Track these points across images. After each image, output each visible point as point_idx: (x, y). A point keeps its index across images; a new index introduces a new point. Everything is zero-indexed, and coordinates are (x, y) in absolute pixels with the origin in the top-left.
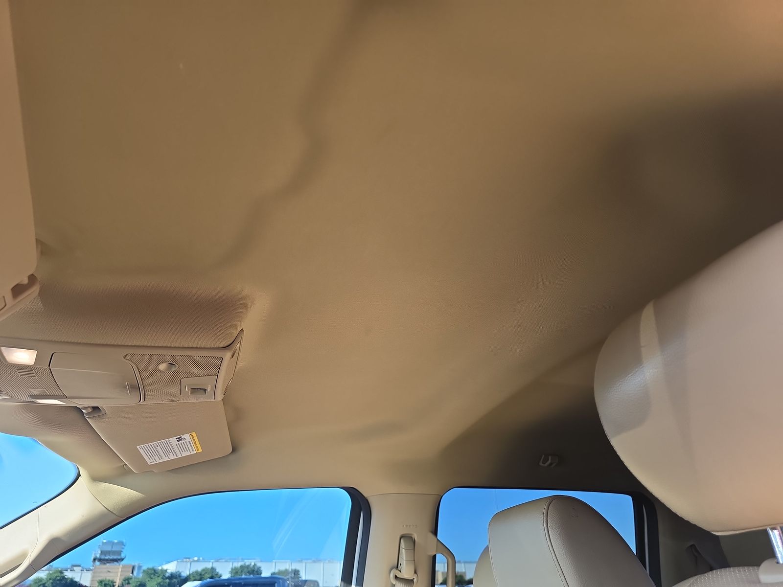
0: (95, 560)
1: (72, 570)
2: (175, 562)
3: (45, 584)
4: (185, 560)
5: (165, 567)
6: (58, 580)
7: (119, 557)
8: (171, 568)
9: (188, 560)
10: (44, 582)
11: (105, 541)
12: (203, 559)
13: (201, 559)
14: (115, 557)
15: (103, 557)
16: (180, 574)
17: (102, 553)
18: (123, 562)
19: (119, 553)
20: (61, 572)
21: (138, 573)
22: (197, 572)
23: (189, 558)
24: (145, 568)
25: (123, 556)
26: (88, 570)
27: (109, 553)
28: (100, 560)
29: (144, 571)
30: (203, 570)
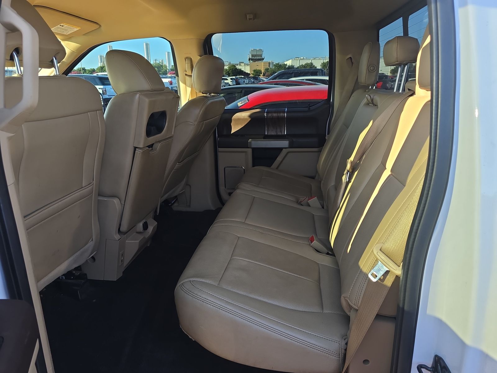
0: (249, 59)
1: (240, 65)
2: (291, 60)
3: (229, 71)
4: (296, 59)
5: (285, 63)
6: (234, 70)
7: (261, 58)
8: (289, 63)
9: (298, 59)
10: (228, 71)
11: (252, 49)
12: (306, 58)
13: (305, 58)
14: (259, 58)
15: (253, 58)
16: (293, 66)
17: (252, 56)
18: (264, 61)
19: (261, 56)
20: (234, 66)
21: (272, 66)
22: (302, 65)
23: (298, 58)
24: (275, 63)
25: (263, 57)
26: (248, 65)
27: (256, 56)
28: (252, 60)
29: (274, 65)
30: (306, 64)
